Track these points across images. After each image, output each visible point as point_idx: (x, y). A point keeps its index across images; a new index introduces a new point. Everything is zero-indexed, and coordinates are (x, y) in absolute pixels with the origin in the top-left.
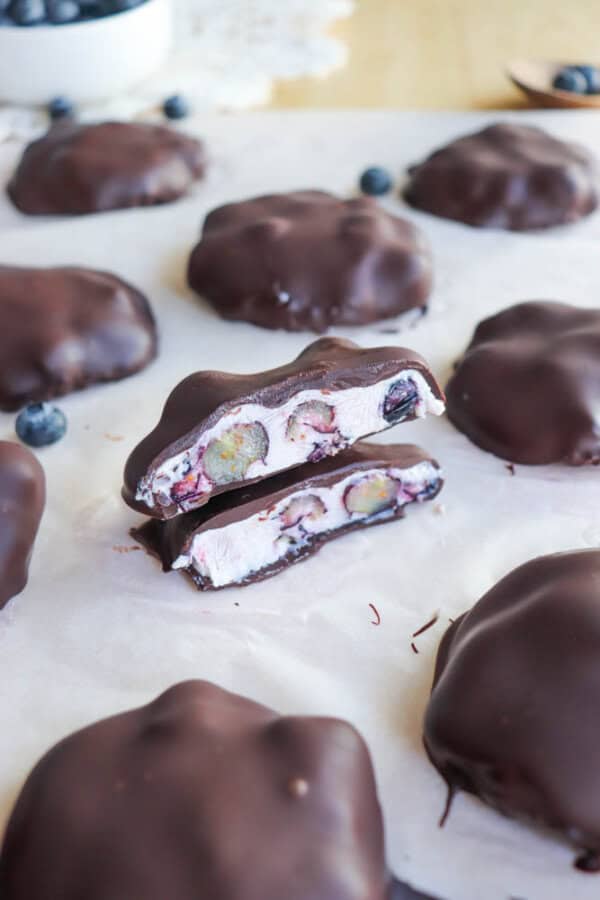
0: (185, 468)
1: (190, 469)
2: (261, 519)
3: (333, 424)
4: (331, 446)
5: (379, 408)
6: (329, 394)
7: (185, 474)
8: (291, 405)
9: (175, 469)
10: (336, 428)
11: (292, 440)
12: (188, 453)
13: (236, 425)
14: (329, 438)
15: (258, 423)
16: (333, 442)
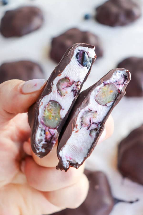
0: (43, 132)
1: (45, 131)
2: (76, 132)
3: (71, 81)
4: (77, 87)
5: (79, 65)
6: (61, 75)
7: (45, 134)
8: (54, 87)
9: (41, 135)
10: (73, 81)
11: (64, 96)
12: (40, 127)
13: (45, 107)
14: (74, 85)
15: (50, 101)
16: (76, 85)
